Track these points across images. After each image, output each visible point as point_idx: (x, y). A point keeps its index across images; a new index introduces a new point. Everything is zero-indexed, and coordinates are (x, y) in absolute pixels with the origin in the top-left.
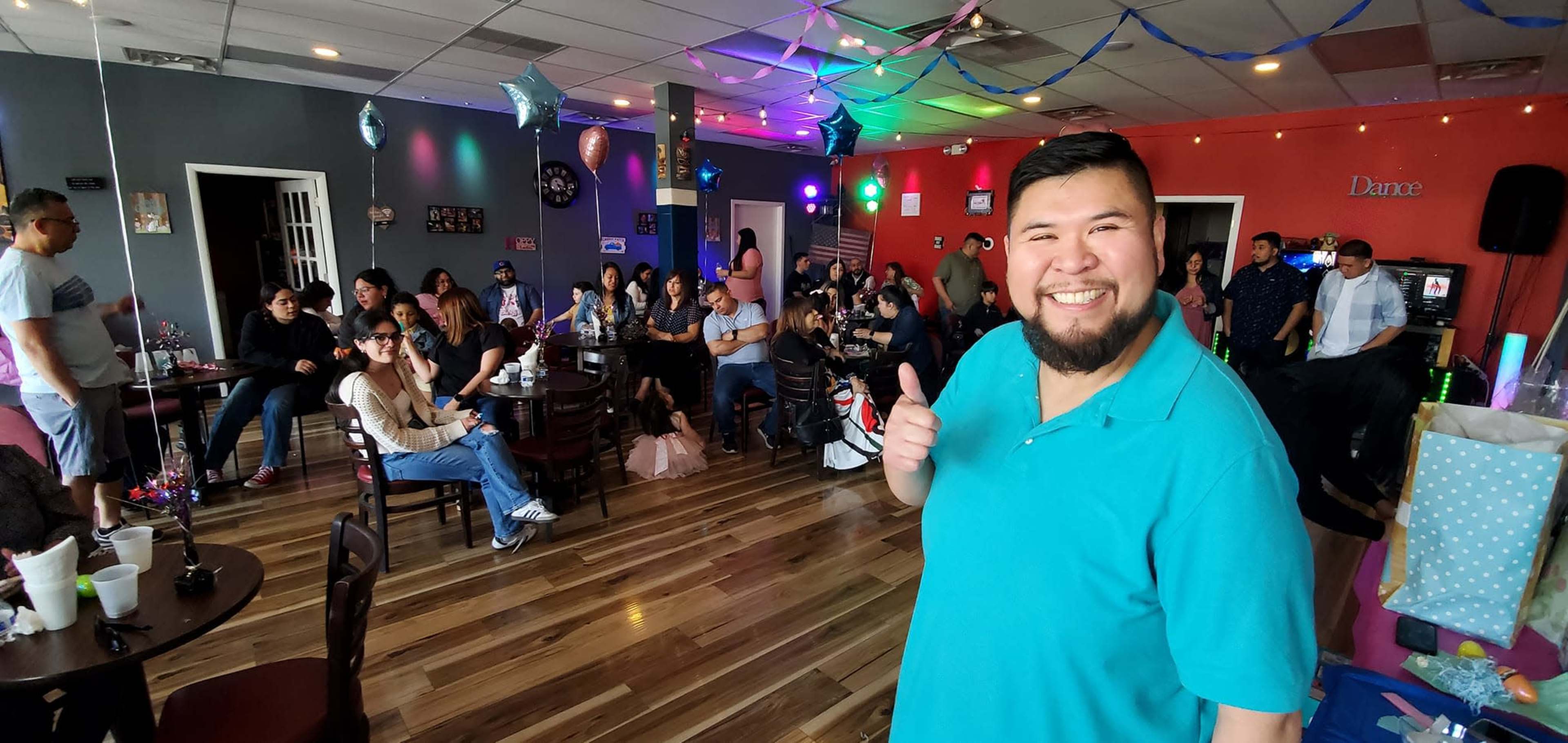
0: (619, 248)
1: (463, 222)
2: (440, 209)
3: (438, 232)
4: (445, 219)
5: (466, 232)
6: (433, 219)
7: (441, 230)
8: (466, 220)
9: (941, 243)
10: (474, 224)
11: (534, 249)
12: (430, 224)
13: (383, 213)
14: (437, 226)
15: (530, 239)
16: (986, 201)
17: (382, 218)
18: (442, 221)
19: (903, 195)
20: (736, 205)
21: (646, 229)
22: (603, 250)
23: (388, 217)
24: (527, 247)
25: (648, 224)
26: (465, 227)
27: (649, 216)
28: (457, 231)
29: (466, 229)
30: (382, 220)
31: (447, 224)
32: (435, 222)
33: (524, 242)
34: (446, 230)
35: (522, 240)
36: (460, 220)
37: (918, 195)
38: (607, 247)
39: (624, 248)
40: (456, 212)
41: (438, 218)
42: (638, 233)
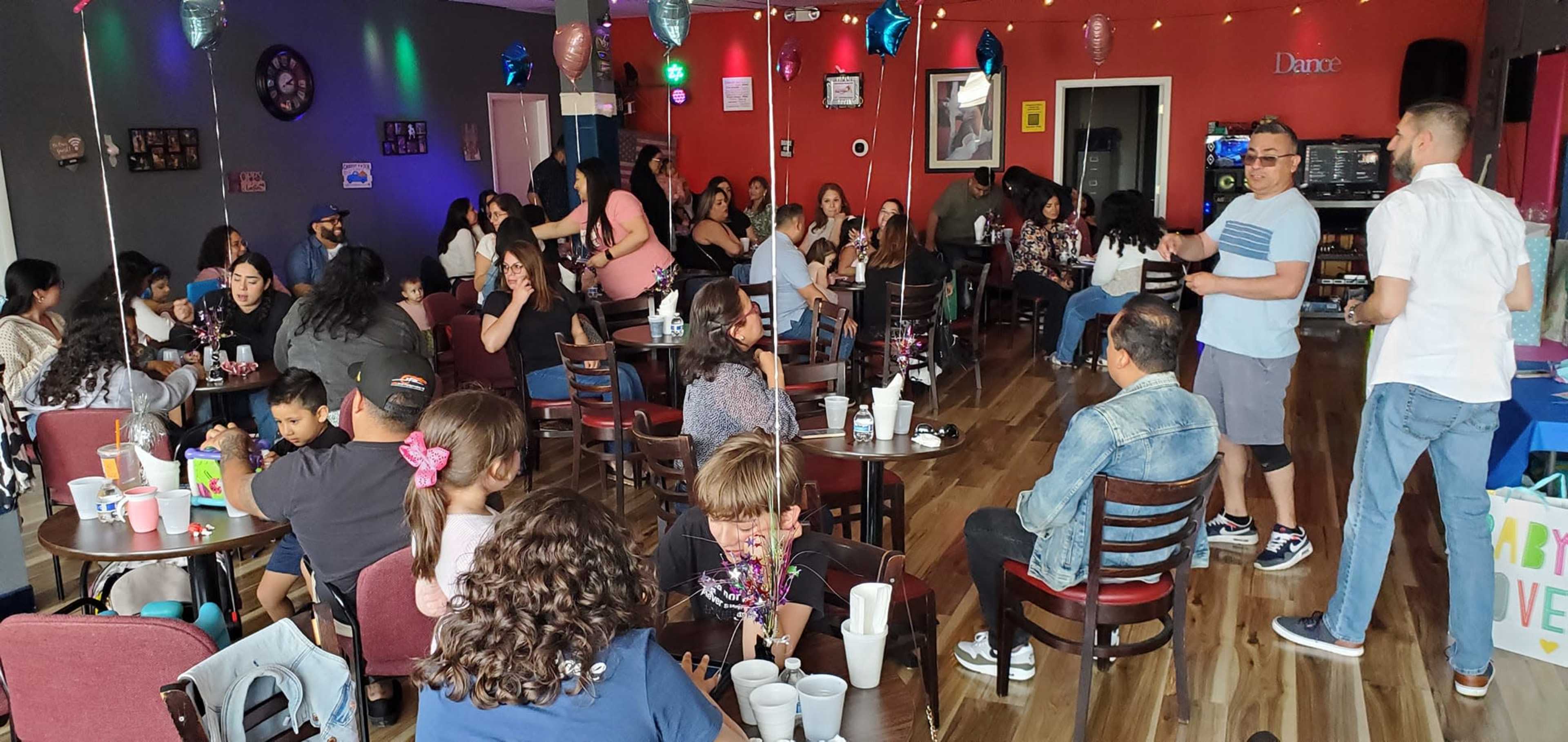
0: (364, 180)
1: (174, 153)
2: (144, 131)
3: (143, 171)
4: (153, 149)
5: (179, 168)
6: (136, 151)
7: (146, 168)
8: (178, 149)
9: (791, 149)
10: (188, 154)
11: (264, 189)
12: (133, 158)
13: (69, 144)
14: (142, 161)
15: (258, 173)
16: (852, 86)
17: (68, 153)
18: (148, 155)
19: (724, 79)
20: (493, 102)
21: (393, 146)
22: (346, 184)
23: (76, 152)
24: (255, 187)
25: (396, 137)
26: (176, 161)
27: (396, 125)
28: (169, 168)
29: (179, 163)
30: (69, 156)
31: (155, 157)
32: (138, 155)
33: (251, 179)
34: (154, 168)
35: (247, 177)
36: (170, 150)
37: (749, 80)
38: (350, 180)
39: (370, 178)
40: (166, 136)
41: (143, 148)
42: (385, 154)
